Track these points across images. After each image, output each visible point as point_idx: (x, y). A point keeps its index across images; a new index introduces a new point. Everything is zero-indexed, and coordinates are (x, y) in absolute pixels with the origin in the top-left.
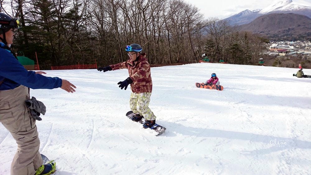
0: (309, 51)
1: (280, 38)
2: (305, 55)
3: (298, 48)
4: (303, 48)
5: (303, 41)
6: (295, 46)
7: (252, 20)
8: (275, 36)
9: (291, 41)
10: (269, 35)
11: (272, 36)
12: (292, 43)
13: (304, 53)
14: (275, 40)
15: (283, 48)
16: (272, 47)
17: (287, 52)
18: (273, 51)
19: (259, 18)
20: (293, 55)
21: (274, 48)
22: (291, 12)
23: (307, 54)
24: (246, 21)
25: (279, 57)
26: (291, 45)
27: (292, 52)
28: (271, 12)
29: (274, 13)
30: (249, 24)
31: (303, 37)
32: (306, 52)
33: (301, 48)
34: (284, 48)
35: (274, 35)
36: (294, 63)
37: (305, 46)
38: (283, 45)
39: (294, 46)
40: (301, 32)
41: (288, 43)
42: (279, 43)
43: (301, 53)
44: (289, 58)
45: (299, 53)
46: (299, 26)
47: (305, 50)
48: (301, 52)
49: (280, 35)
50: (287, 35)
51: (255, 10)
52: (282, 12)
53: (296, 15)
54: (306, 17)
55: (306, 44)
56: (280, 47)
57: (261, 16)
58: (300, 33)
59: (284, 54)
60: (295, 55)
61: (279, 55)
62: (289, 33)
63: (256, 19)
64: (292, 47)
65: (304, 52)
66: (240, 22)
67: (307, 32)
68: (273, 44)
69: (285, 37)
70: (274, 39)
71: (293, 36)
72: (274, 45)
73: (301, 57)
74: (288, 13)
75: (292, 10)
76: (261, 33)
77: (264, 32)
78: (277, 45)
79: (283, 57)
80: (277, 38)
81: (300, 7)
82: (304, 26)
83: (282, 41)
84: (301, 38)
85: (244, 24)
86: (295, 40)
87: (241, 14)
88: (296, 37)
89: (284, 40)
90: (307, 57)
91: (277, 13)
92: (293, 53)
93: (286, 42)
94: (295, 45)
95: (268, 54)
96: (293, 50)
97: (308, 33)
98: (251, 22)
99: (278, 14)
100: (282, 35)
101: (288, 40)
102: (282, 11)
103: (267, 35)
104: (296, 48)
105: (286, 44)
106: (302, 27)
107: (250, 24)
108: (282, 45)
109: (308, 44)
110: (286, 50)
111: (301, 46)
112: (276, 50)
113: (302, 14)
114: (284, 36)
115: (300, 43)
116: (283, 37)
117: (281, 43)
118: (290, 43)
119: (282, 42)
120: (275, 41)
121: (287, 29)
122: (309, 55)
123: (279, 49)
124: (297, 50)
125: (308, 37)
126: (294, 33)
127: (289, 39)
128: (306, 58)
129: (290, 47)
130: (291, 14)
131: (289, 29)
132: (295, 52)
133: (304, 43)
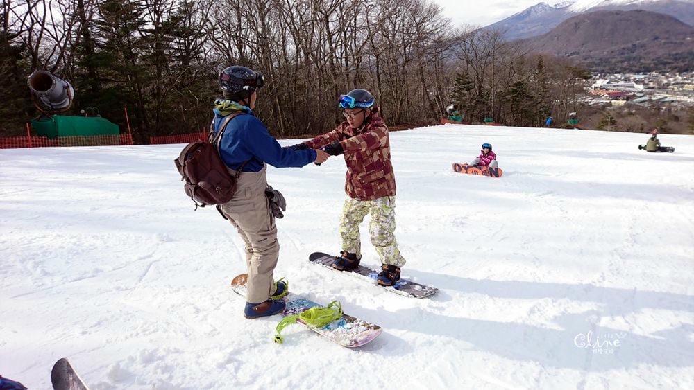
0: (678, 95)
1: (613, 66)
2: (667, 104)
3: (653, 88)
4: (663, 88)
5: (663, 73)
6: (647, 84)
7: (553, 26)
8: (603, 61)
9: (638, 72)
10: (589, 61)
11: (597, 62)
12: (641, 76)
13: (666, 100)
14: (602, 72)
15: (619, 88)
16: (595, 88)
17: (628, 98)
18: (598, 96)
19: (567, 21)
20: (642, 104)
21: (601, 88)
22: (638, 8)
23: (673, 101)
24: (538, 30)
25: (612, 108)
26: (637, 82)
27: (640, 97)
29: (602, 9)
30: (546, 35)
31: (665, 64)
32: (670, 98)
33: (659, 89)
34: (622, 88)
35: (601, 59)
36: (644, 122)
37: (668, 84)
38: (621, 83)
39: (644, 84)
40: (661, 53)
41: (633, 78)
42: (613, 77)
43: (660, 100)
44: (634, 111)
45: (655, 98)
46: (656, 38)
47: (667, 93)
48: (659, 97)
49: (614, 61)
50: (629, 59)
51: (559, 5)
52: (619, 9)
53: (649, 14)
54: (671, 18)
55: (672, 79)
56: (614, 86)
57: (573, 18)
58: (657, 56)
59: (622, 103)
60: (646, 104)
61: (610, 104)
62: (635, 54)
63: (562, 24)
64: (640, 87)
65: (666, 97)
66: (526, 32)
67: (674, 53)
68: (598, 79)
69: (625, 64)
70: (602, 68)
71: (642, 61)
72: (600, 82)
73: (659, 109)
74: (631, 9)
75: (642, 3)
76: (572, 54)
77: (578, 53)
78: (607, 81)
79: (621, 108)
80: (607, 67)
82: (667, 38)
83: (619, 73)
84: (661, 66)
85: (534, 35)
86: (647, 70)
87: (528, 12)
88: (649, 64)
89: (623, 71)
90: (673, 109)
91: (608, 9)
92: (642, 99)
93: (627, 75)
94: (646, 82)
95: (588, 102)
96: (641, 92)
97: (677, 54)
98: (549, 30)
99: (611, 13)
100: (619, 59)
101: (631, 71)
102: (620, 6)
103: (586, 59)
104: (649, 88)
105: (627, 80)
106: (663, 41)
107: (549, 36)
108: (618, 82)
109: (675, 80)
110: (627, 92)
111: (659, 83)
112: (604, 93)
113: (662, 12)
114: (622, 62)
115: (656, 76)
116: (620, 65)
117: (616, 78)
118: (637, 76)
119: (619, 76)
120: (603, 74)
121: (630, 45)
122: (675, 104)
123: (611, 91)
124: (651, 94)
125: (675, 64)
126: (646, 53)
127: (634, 68)
128: (670, 110)
129: (635, 85)
130: (638, 11)
131: (634, 45)
132: (646, 98)
133: (667, 77)
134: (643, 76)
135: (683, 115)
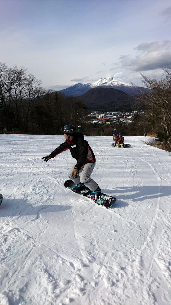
0: (127, 120)
1: (106, 109)
2: (124, 123)
3: (119, 117)
4: (122, 117)
6: (117, 116)
7: (85, 92)
8: (103, 107)
11: (100, 107)
13: (124, 121)
15: (108, 117)
16: (100, 117)
17: (111, 121)
18: (101, 120)
19: (90, 91)
21: (102, 117)
23: (126, 122)
24: (80, 94)
25: (106, 125)
26: (114, 115)
27: (115, 120)
28: (98, 86)
29: (101, 87)
30: (83, 96)
31: (122, 108)
32: (125, 121)
33: (121, 117)
34: (109, 117)
37: (124, 116)
38: (109, 115)
39: (116, 116)
41: (112, 113)
43: (121, 121)
44: (113, 126)
45: (120, 121)
46: (119, 99)
47: (124, 119)
49: (106, 107)
50: (111, 106)
51: (86, 84)
53: (116, 90)
54: (123, 92)
55: (125, 114)
56: (107, 116)
57: (91, 90)
58: (120, 105)
59: (109, 123)
60: (117, 123)
61: (105, 123)
62: (113, 105)
63: (87, 92)
64: (115, 117)
65: (123, 121)
66: (75, 94)
67: (125, 104)
68: (101, 114)
69: (110, 108)
70: (102, 109)
71: (115, 107)
72: (102, 115)
73: (122, 125)
74: (111, 88)
75: (114, 86)
76: (92, 104)
77: (94, 104)
78: (104, 114)
79: (109, 125)
80: (104, 109)
81: (118, 84)
83: (108, 112)
86: (117, 111)
87: (75, 86)
88: (118, 108)
89: (109, 111)
90: (126, 125)
91: (103, 87)
92: (116, 121)
93: (111, 112)
94: (117, 115)
95: (98, 123)
96: (115, 119)
98: (83, 94)
99: (104, 89)
102: (107, 86)
103: (97, 106)
104: (118, 117)
105: (111, 114)
106: (121, 100)
108: (108, 115)
109: (126, 114)
110: (111, 119)
111: (121, 115)
112: (103, 119)
113: (120, 89)
114: (109, 107)
115: (120, 113)
117: (107, 113)
118: (114, 113)
120: (103, 112)
121: (111, 101)
122: (126, 123)
123: (106, 118)
124: (119, 119)
125: (125, 109)
126: (116, 104)
127: (113, 110)
128: (125, 125)
130: (113, 89)
131: (112, 101)
132: (117, 121)
133: (123, 113)
134: (116, 113)
135: (129, 127)
